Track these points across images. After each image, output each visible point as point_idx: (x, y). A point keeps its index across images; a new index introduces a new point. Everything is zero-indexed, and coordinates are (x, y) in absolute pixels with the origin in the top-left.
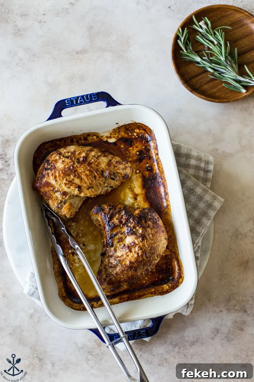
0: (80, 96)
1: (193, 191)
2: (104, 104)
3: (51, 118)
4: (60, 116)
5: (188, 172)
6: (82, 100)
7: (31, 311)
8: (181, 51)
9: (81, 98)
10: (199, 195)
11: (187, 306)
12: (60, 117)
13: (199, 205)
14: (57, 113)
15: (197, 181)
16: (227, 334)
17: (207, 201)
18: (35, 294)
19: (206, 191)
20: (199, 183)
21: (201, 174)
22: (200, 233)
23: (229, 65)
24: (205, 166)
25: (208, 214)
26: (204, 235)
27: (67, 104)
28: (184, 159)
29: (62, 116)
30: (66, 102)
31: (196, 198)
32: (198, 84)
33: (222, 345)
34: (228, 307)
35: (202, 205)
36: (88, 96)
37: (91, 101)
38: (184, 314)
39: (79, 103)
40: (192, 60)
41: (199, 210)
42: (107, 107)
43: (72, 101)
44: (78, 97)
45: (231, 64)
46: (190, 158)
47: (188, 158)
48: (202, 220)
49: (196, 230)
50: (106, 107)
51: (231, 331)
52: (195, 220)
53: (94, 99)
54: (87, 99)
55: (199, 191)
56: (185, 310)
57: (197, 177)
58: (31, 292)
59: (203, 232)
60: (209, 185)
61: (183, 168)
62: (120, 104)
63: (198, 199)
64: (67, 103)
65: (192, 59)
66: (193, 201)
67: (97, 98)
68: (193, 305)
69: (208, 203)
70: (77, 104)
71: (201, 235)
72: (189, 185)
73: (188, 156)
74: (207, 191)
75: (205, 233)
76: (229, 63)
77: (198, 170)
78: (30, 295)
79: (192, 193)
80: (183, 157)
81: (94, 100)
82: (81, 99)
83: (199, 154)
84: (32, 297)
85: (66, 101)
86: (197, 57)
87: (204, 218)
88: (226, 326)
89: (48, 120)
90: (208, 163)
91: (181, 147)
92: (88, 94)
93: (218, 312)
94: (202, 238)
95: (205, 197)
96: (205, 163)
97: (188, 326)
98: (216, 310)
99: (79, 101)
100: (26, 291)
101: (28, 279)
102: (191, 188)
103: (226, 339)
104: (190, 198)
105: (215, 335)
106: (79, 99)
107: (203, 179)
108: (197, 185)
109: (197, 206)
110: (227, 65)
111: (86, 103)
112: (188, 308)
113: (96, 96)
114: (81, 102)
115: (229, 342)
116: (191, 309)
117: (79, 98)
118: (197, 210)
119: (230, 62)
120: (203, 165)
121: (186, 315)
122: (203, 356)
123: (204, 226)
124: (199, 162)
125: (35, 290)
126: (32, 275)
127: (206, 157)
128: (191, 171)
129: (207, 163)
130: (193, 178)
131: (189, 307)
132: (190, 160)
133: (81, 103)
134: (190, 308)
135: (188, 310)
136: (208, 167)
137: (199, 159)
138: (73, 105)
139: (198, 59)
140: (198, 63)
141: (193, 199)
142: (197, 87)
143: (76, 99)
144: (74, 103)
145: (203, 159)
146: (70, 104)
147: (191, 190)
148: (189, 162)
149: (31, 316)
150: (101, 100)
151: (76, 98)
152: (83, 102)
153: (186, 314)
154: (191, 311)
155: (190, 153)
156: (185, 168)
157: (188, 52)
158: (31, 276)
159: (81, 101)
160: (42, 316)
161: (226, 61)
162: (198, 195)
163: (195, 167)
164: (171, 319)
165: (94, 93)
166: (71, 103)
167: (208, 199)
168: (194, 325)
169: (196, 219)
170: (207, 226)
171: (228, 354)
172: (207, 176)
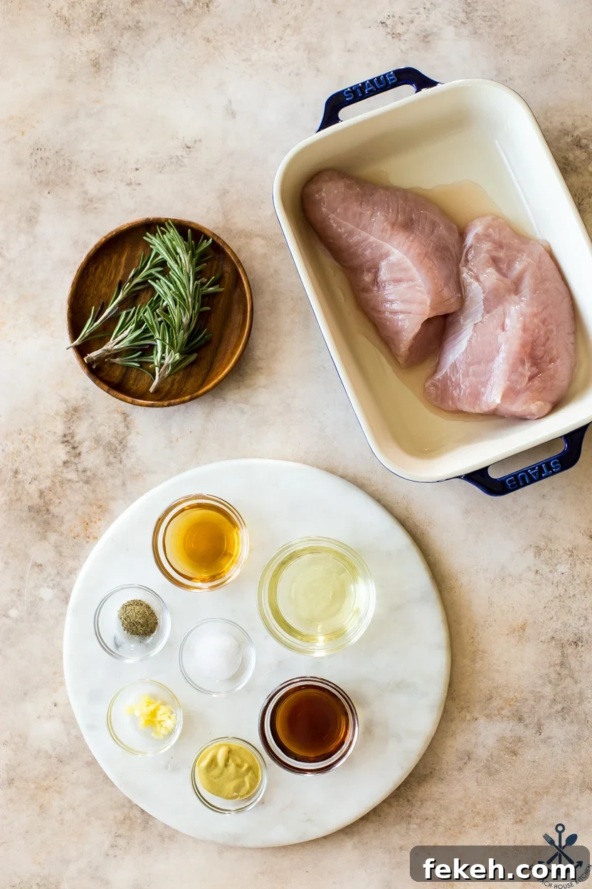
0: (367, 81)
2: (411, 88)
3: (323, 126)
4: (337, 120)
9: (370, 84)
12: (337, 122)
14: (331, 117)
16: (488, 760)
27: (347, 99)
29: (340, 121)
30: (346, 95)
33: (477, 782)
34: (487, 712)
36: (381, 78)
37: (388, 87)
39: (366, 93)
42: (417, 91)
43: (355, 92)
44: (364, 84)
51: (493, 755)
53: (391, 81)
54: (380, 83)
62: (438, 83)
64: (347, 97)
67: (396, 80)
81: (392, 84)
82: (369, 87)
85: (344, 93)
88: (484, 747)
89: (319, 131)
93: (469, 721)
98: (466, 717)
99: (366, 90)
103: (486, 770)
105: (465, 763)
106: (366, 87)
113: (394, 77)
114: (370, 92)
115: (491, 776)
117: (367, 84)
122: (442, 802)
143: (360, 88)
146: (352, 98)
151: (361, 85)
152: (374, 90)
165: (389, 73)
166: (353, 95)
171: (490, 799)
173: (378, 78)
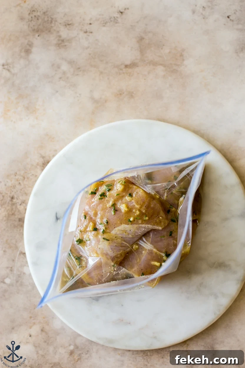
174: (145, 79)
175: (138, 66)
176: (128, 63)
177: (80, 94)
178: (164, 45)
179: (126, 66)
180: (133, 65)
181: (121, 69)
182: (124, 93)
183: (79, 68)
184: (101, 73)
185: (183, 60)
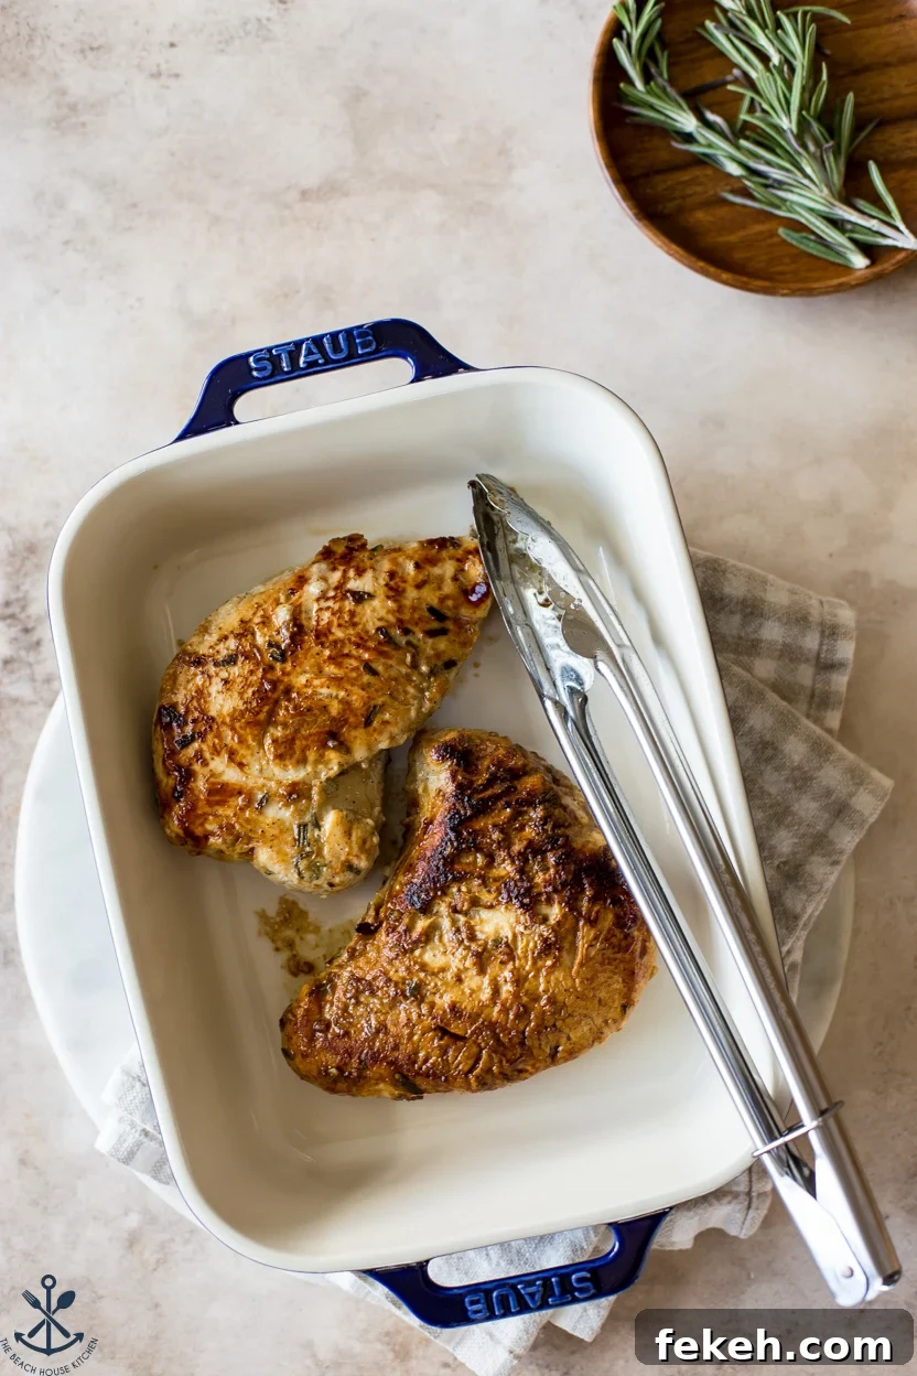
0: (308, 339)
1: (775, 749)
2: (403, 367)
3: (191, 430)
4: (229, 420)
5: (749, 670)
6: (313, 353)
7: (133, 1221)
8: (622, 85)
9: (312, 347)
10: (799, 768)
11: (746, 1203)
12: (230, 425)
13: (796, 807)
14: (214, 410)
15: (789, 707)
17: (828, 793)
18: (138, 1153)
19: (820, 750)
20: (798, 714)
21: (805, 675)
22: (796, 918)
23: (813, 156)
24: (821, 644)
25: (831, 843)
26: (815, 923)
27: (255, 373)
28: (737, 619)
29: (237, 423)
30: (253, 365)
31: (787, 780)
32: (675, 199)
35: (807, 808)
36: (340, 336)
37: (352, 359)
38: (733, 1232)
39: (302, 365)
40: (666, 126)
41: (796, 827)
42: (417, 379)
43: (276, 360)
44: (298, 344)
45: (818, 154)
46: (762, 616)
47: (752, 613)
48: (808, 867)
49: (783, 905)
50: (412, 382)
52: (778, 867)
53: (363, 348)
54: (336, 348)
55: (795, 749)
56: (739, 1216)
57: (785, 691)
58: (126, 1145)
59: (809, 911)
60: (834, 719)
61: (732, 656)
62: (468, 368)
63: (795, 782)
64: (256, 369)
65: (663, 118)
66: (773, 790)
67: (374, 347)
68: (770, 1197)
69: (833, 798)
70: (296, 373)
71: (801, 923)
72: (758, 727)
73: (752, 609)
74: (829, 750)
75: (817, 913)
76: (812, 148)
77: (791, 660)
78: (119, 1160)
79: (768, 760)
80: (732, 613)
81: (362, 355)
82: (309, 353)
83: (797, 597)
84: (128, 1168)
85: (251, 359)
86: (684, 114)
87: (815, 859)
89: (182, 437)
90: (834, 633)
91: (724, 572)
92: (341, 331)
94: (804, 934)
95: (821, 773)
96: (823, 632)
97: (752, 1276)
99: (302, 360)
100: (104, 1143)
101: (109, 1095)
102: (768, 737)
104: (760, 781)
106: (303, 352)
107: (813, 695)
108: (787, 724)
109: (787, 811)
110: (799, 154)
111: (330, 365)
112: (749, 1207)
113: (370, 338)
114: (310, 365)
116: (763, 1212)
117: (304, 346)
118: (788, 826)
119: (818, 144)
120: (811, 642)
121: (742, 1236)
123: (815, 888)
124: (795, 630)
125: (143, 1136)
126: (125, 1078)
127: (826, 607)
128: (765, 668)
129: (831, 632)
130: (772, 697)
131: (754, 1205)
132: (761, 625)
133: (312, 368)
134: (757, 1209)
135: (749, 1217)
136: (832, 651)
137: (798, 619)
138: (278, 375)
139: (687, 122)
140: (689, 138)
141: (773, 782)
142: (666, 211)
143: (290, 353)
144: (282, 368)
145: (815, 615)
146: (266, 373)
147: (765, 745)
148: (756, 632)
149: (133, 1241)
150: (390, 352)
151: (292, 347)
152: (320, 361)
153: (744, 1231)
154: (761, 1219)
155: (762, 594)
156: (740, 653)
157: (650, 92)
158: (123, 1084)
159: (311, 358)
160: (173, 1240)
161: (800, 137)
162: (793, 769)
163: (781, 650)
164: (687, 1250)
165: (361, 327)
166: (270, 368)
167: (833, 784)
168: (775, 1274)
169: (785, 863)
170: (826, 887)
172: (828, 683)
173: (334, 336)
174: (373, 240)
175: (346, 194)
176: (311, 180)
177: (139, 300)
178: (438, 116)
179: (305, 195)
180: (329, 190)
181: (288, 207)
182: (298, 292)
183: (135, 205)
184: (215, 220)
185: (511, 168)
